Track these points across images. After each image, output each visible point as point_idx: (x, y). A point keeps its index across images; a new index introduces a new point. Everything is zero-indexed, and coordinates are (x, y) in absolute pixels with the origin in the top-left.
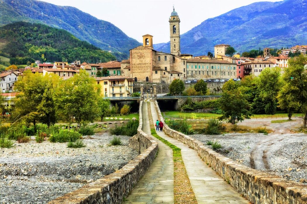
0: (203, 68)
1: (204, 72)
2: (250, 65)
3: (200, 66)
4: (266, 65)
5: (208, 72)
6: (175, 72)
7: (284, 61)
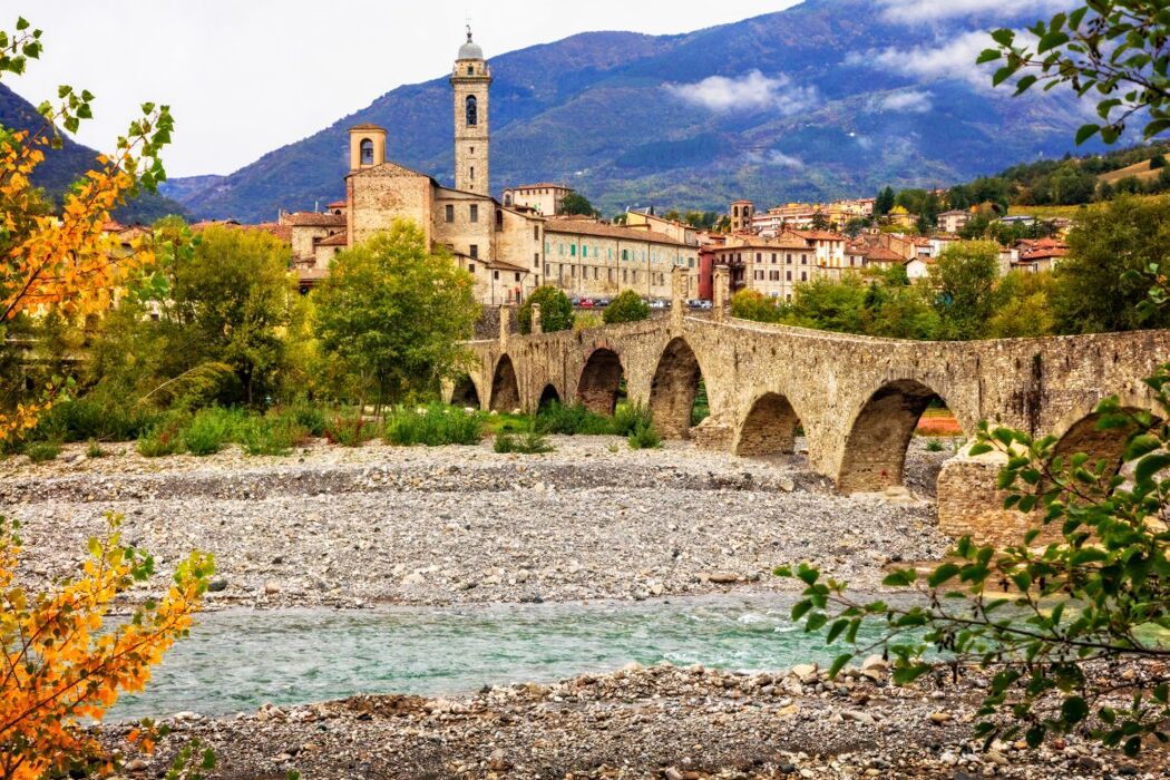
0: (596, 255)
1: (600, 270)
2: (739, 255)
3: (585, 247)
4: (793, 257)
5: (610, 270)
6: (506, 267)
7: (831, 246)
